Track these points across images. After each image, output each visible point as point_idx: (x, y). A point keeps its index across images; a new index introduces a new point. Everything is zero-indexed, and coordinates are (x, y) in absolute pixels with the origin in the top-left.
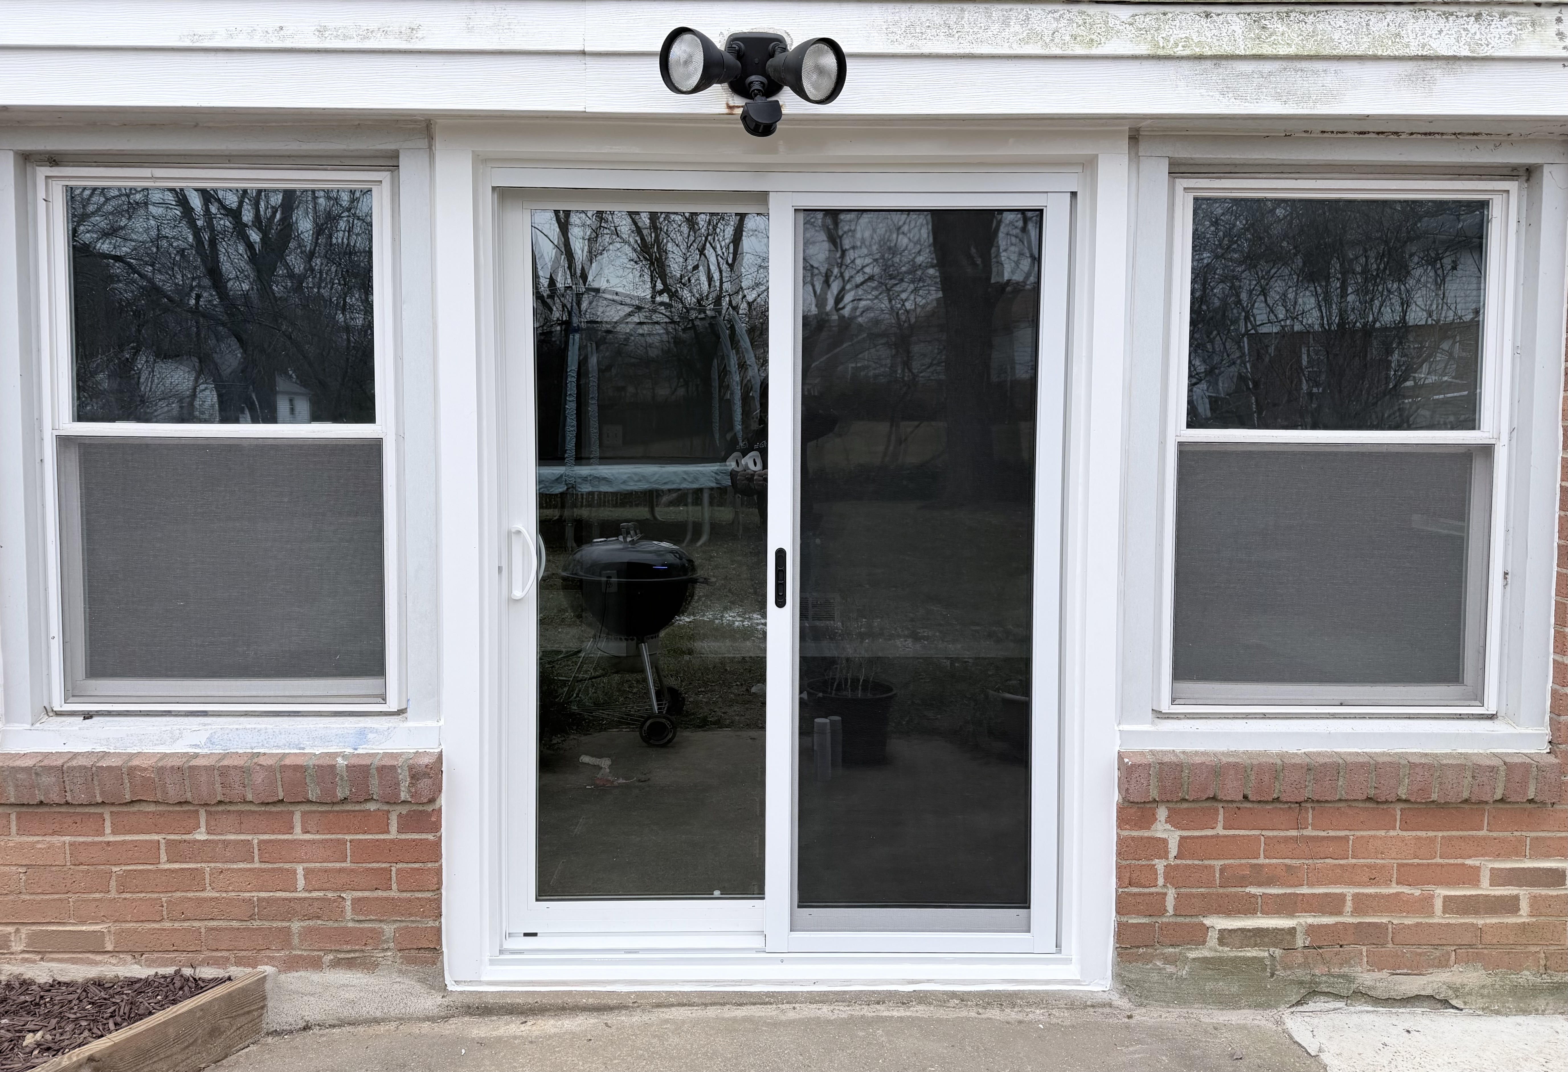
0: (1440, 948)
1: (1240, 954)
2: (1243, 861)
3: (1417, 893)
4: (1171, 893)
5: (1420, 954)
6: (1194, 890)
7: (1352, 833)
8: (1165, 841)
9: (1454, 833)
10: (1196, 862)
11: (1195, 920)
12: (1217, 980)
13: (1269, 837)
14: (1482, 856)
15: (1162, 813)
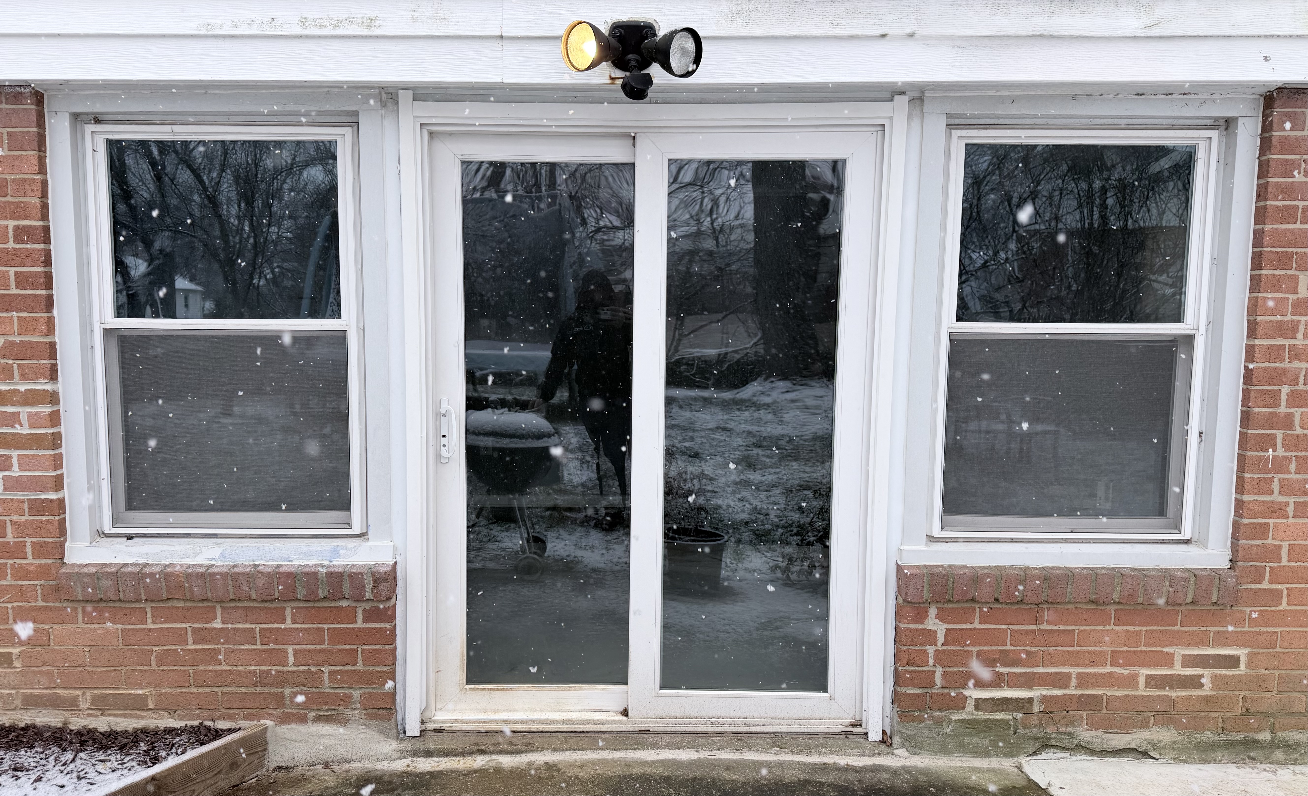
0: (1142, 713)
1: (991, 716)
2: (994, 648)
3: (1126, 671)
4: (939, 671)
5: (1127, 718)
6: (957, 669)
7: (1077, 627)
8: (935, 632)
9: (1156, 627)
10: (959, 648)
11: (957, 691)
12: (972, 736)
13: (1014, 630)
14: (1176, 645)
15: (933, 610)
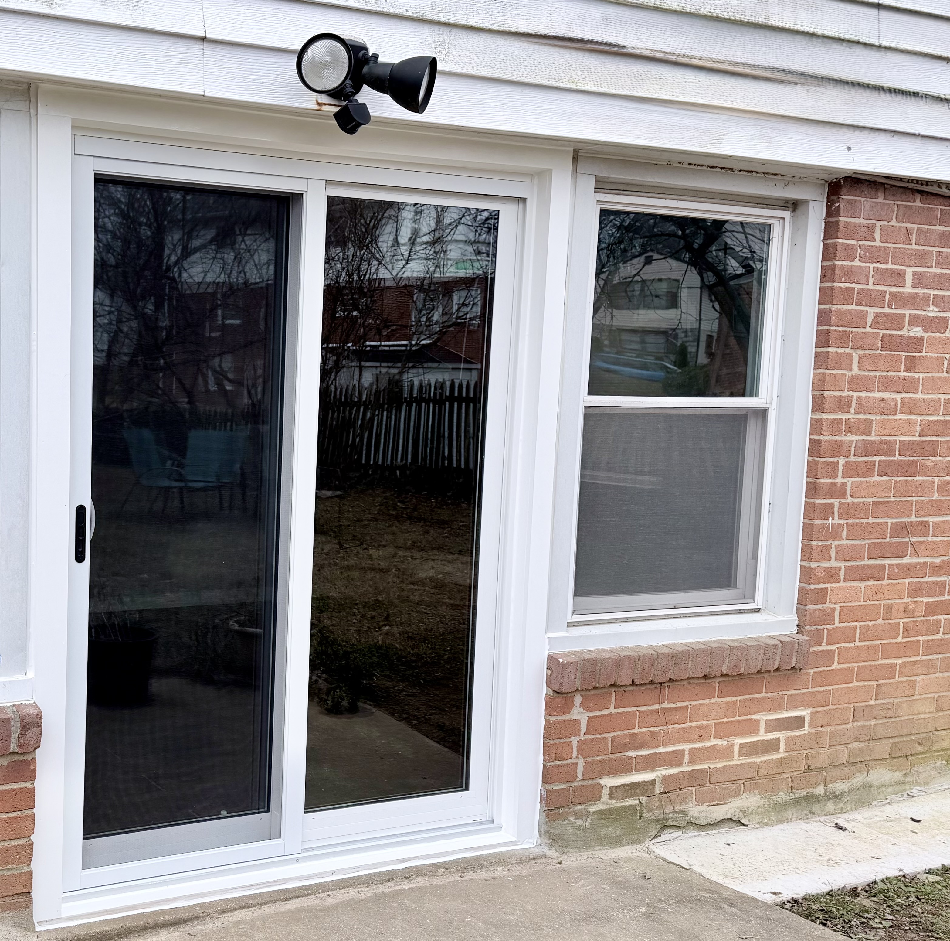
0: (735, 782)
1: (622, 804)
2: (626, 732)
3: (725, 743)
4: (581, 762)
5: (725, 789)
6: (595, 759)
7: (690, 703)
8: (578, 722)
9: (747, 697)
10: (598, 736)
11: (595, 782)
12: (607, 827)
13: (642, 712)
14: (762, 711)
15: (578, 699)
